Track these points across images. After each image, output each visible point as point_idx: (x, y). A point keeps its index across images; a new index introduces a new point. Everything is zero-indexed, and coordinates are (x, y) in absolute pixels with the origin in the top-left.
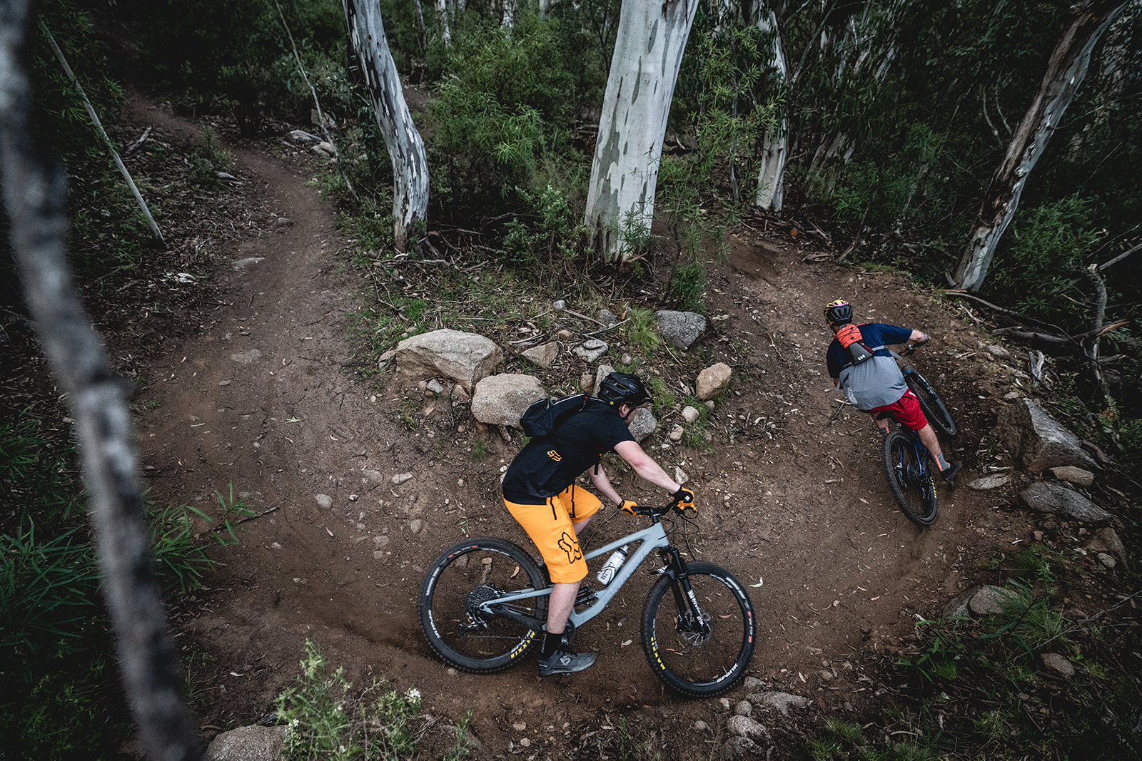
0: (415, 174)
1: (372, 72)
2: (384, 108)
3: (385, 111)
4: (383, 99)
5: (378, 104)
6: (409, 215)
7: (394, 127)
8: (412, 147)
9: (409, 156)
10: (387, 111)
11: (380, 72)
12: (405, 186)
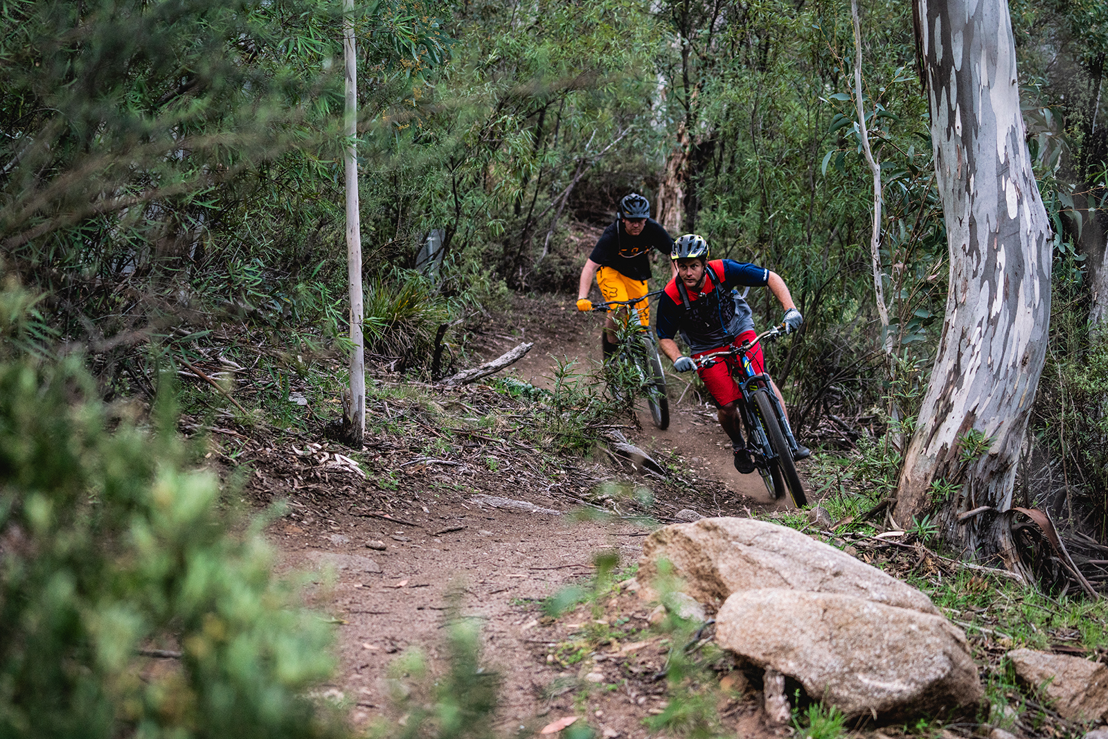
0: (998, 305)
1: (938, 21)
2: (952, 114)
3: (951, 122)
4: (954, 90)
5: (939, 104)
6: (954, 422)
7: (969, 169)
8: (1007, 230)
9: (993, 252)
10: (958, 123)
11: (956, 23)
12: (963, 335)
